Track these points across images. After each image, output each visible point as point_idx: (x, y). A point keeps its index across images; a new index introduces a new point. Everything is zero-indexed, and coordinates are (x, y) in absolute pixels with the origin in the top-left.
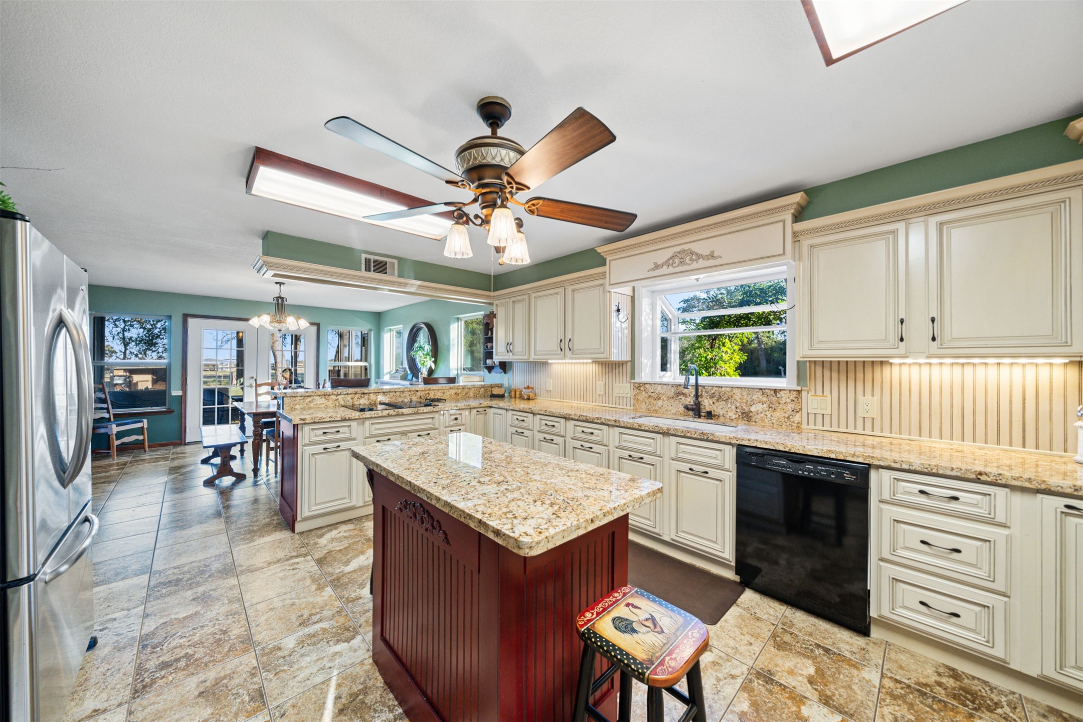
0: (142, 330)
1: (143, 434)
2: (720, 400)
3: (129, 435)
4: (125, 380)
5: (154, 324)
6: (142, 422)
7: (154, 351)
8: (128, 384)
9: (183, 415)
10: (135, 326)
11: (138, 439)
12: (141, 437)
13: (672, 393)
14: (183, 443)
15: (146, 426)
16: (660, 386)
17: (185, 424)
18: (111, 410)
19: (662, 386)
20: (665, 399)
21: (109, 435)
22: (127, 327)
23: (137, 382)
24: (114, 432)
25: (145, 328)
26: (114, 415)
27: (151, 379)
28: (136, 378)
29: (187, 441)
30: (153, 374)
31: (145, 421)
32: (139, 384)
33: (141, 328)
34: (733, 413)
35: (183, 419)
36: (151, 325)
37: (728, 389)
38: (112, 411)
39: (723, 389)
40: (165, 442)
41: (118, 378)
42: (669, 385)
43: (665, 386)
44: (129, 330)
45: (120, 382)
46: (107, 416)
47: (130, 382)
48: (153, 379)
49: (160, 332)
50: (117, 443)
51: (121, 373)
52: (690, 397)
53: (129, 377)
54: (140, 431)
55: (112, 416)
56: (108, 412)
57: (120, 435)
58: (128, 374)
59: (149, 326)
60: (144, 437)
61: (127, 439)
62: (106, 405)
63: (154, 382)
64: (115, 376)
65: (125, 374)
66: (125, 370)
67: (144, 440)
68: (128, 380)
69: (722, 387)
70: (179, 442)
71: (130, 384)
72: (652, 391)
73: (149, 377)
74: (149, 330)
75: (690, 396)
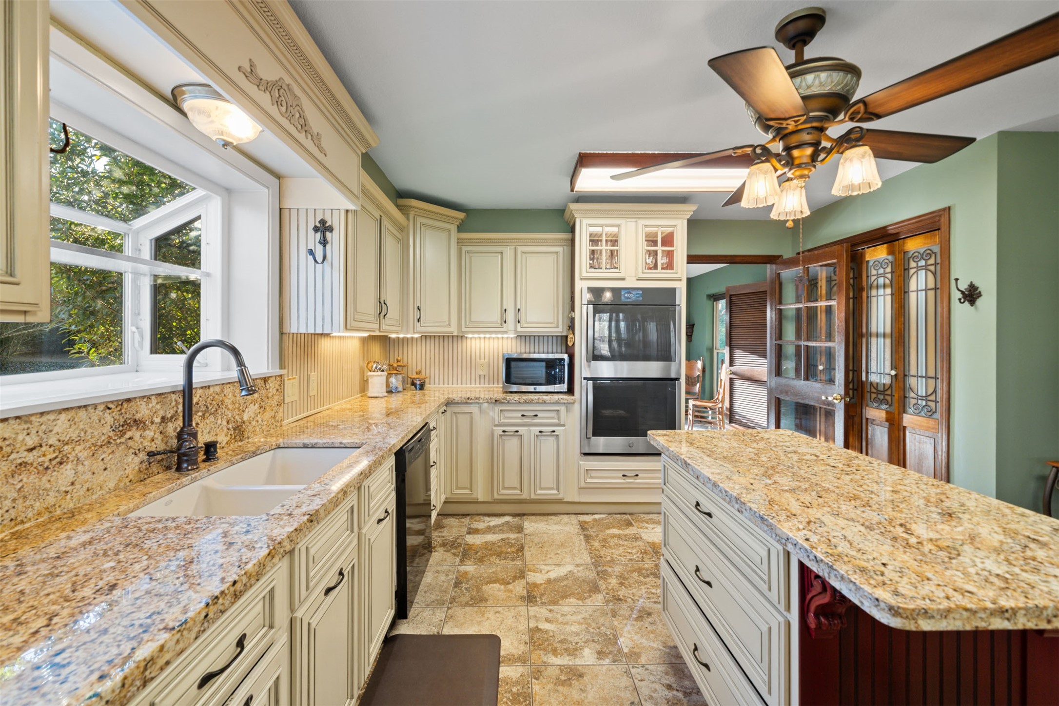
2: (207, 415)
13: (107, 429)
16: (63, 417)
19: (71, 414)
20: (83, 455)
34: (223, 434)
37: (217, 389)
39: (212, 389)
42: (95, 406)
43: (82, 414)
52: (153, 427)
69: (209, 387)
72: (30, 442)
75: (152, 423)
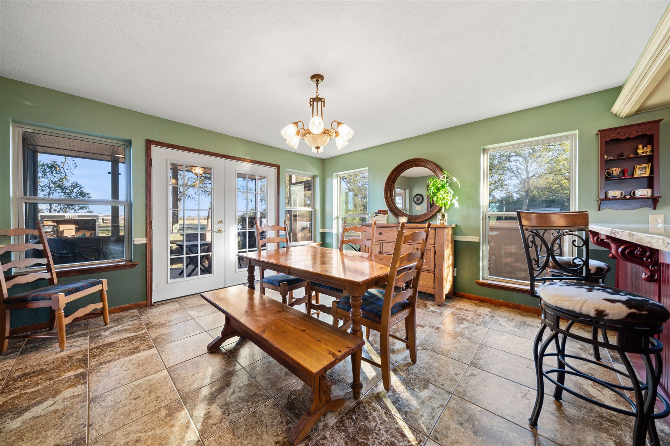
0: (63, 194)
1: (102, 300)
3: (85, 306)
4: (53, 229)
5: (71, 189)
6: (101, 282)
7: (72, 209)
8: (56, 232)
9: (148, 269)
10: (58, 191)
11: (96, 309)
12: (99, 306)
14: (149, 304)
15: (106, 289)
17: (151, 279)
18: (53, 266)
21: (54, 311)
22: (51, 192)
23: (63, 230)
24: (62, 305)
25: (65, 193)
26: (57, 273)
27: (74, 228)
28: (62, 227)
29: (153, 301)
30: (75, 224)
31: (105, 281)
32: (65, 232)
33: (62, 192)
35: (148, 274)
36: (70, 190)
38: (56, 268)
40: (127, 305)
41: (47, 227)
44: (53, 193)
45: (50, 230)
46: (47, 276)
47: (57, 230)
48: (76, 228)
49: (76, 196)
50: (66, 321)
51: (50, 223)
53: (56, 227)
54: (99, 297)
55: (54, 275)
56: (49, 270)
57: (70, 308)
58: (55, 224)
59: (67, 191)
60: (104, 304)
61: (80, 313)
62: (46, 259)
63: (77, 230)
64: (44, 226)
65: (53, 224)
66: (53, 221)
67: (103, 308)
68: (55, 229)
70: (144, 302)
71: (57, 231)
73: (73, 227)
74: (69, 194)
